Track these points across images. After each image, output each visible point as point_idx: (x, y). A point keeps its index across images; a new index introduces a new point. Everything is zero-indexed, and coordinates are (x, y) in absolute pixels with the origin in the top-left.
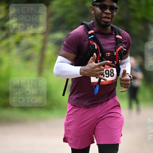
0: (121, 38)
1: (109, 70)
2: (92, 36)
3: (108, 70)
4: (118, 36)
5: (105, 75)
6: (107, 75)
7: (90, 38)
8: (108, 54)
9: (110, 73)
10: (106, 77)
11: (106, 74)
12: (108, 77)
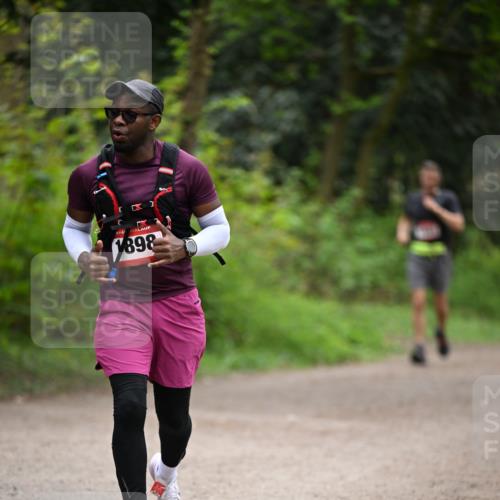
0: (171, 171)
1: (144, 236)
2: (105, 174)
3: (142, 239)
4: (162, 170)
5: (136, 248)
6: (141, 248)
7: (99, 177)
8: (135, 208)
9: (146, 242)
10: (139, 250)
11: (138, 245)
12: (143, 250)
